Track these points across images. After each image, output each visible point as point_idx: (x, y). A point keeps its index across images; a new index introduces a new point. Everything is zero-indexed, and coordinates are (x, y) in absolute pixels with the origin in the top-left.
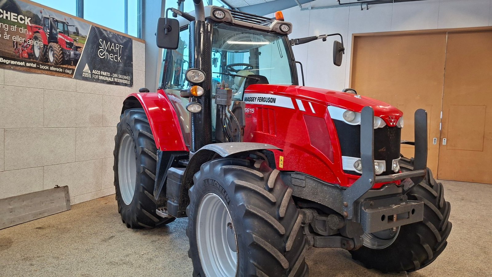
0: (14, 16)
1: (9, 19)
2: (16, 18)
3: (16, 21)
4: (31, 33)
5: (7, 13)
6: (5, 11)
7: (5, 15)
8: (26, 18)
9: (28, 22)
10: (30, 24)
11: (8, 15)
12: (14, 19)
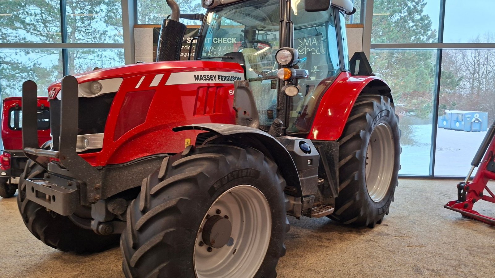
0: (225, 39)
1: (222, 42)
2: (226, 40)
3: (226, 42)
4: (236, 49)
5: (220, 39)
6: (219, 38)
7: (219, 40)
8: (233, 38)
9: (234, 42)
10: (236, 43)
11: (221, 40)
12: (225, 41)
